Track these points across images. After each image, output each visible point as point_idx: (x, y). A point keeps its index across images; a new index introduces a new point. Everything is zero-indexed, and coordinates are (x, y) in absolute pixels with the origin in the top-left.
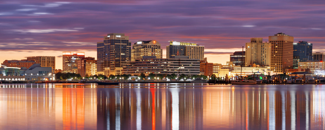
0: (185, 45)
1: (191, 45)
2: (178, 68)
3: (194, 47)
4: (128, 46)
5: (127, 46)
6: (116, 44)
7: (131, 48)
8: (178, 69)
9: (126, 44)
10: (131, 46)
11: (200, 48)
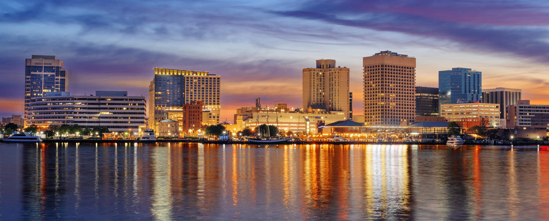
0: (183, 74)
1: (195, 75)
2: (98, 113)
3: (199, 78)
4: (60, 78)
5: (56, 77)
6: (32, 73)
7: (64, 79)
8: (98, 115)
9: (54, 74)
10: (64, 76)
11: (213, 80)
